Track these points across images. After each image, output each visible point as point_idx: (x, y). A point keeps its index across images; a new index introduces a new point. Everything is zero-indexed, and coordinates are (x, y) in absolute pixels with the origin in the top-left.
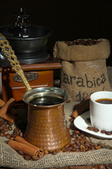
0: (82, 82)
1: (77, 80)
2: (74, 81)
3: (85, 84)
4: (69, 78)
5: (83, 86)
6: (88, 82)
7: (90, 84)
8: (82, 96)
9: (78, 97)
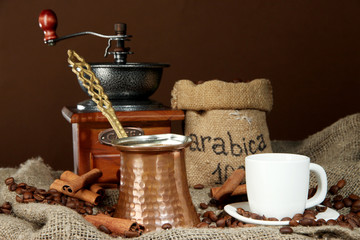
0: (223, 146)
1: (213, 142)
2: (209, 145)
3: (228, 148)
4: (200, 141)
5: (224, 152)
6: (232, 146)
7: (237, 150)
8: (223, 172)
9: (217, 175)
